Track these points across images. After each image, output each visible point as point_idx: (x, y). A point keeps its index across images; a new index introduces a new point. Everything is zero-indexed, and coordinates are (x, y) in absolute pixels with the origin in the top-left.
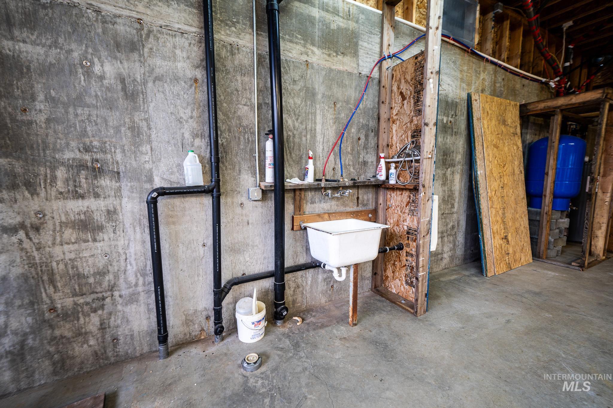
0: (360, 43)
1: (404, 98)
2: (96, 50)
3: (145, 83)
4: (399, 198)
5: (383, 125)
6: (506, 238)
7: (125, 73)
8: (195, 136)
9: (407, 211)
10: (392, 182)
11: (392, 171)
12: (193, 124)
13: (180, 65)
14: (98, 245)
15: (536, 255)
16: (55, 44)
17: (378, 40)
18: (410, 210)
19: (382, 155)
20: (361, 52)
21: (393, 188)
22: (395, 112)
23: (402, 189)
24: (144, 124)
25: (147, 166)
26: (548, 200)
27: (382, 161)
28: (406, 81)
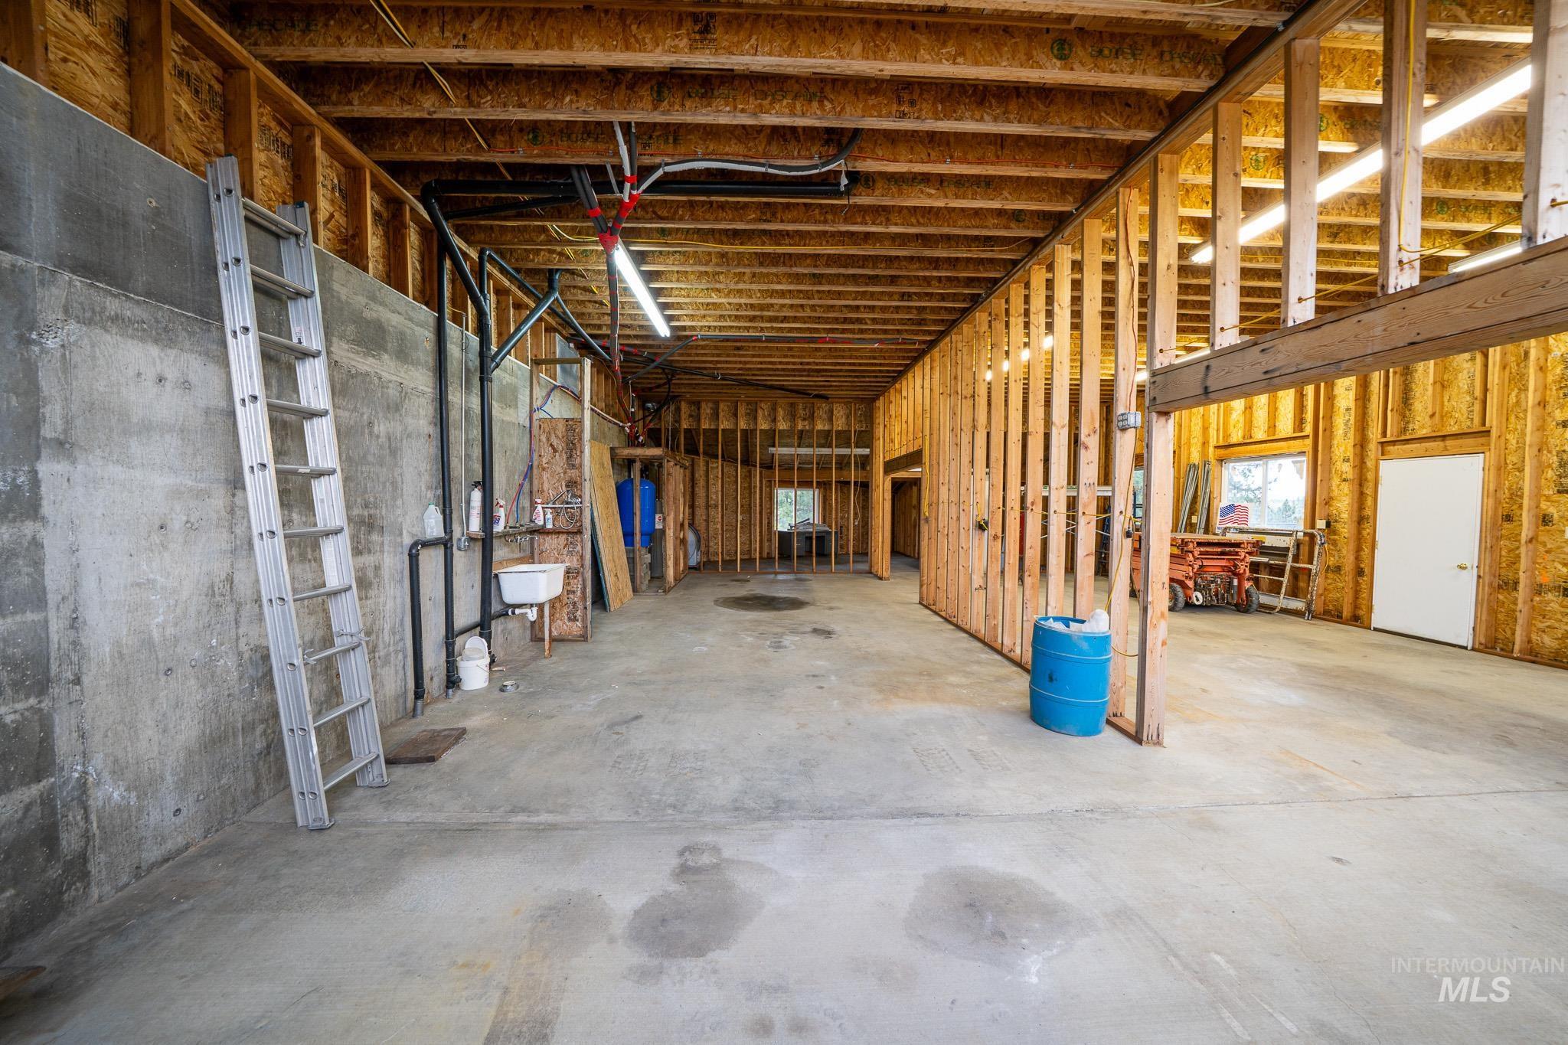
0: (519, 396)
1: (555, 450)
2: (377, 413)
3: (402, 440)
4: (555, 541)
5: (535, 471)
6: (616, 575)
7: (391, 430)
8: (428, 488)
9: (565, 553)
10: (549, 526)
11: (549, 516)
12: (426, 477)
13: (421, 422)
14: (369, 602)
15: (635, 590)
16: (355, 409)
17: (528, 393)
18: (569, 552)
19: (539, 501)
20: (519, 405)
21: (548, 533)
22: (544, 460)
23: (556, 532)
24: (399, 479)
25: (400, 519)
26: (638, 538)
27: (539, 507)
28: (557, 437)
